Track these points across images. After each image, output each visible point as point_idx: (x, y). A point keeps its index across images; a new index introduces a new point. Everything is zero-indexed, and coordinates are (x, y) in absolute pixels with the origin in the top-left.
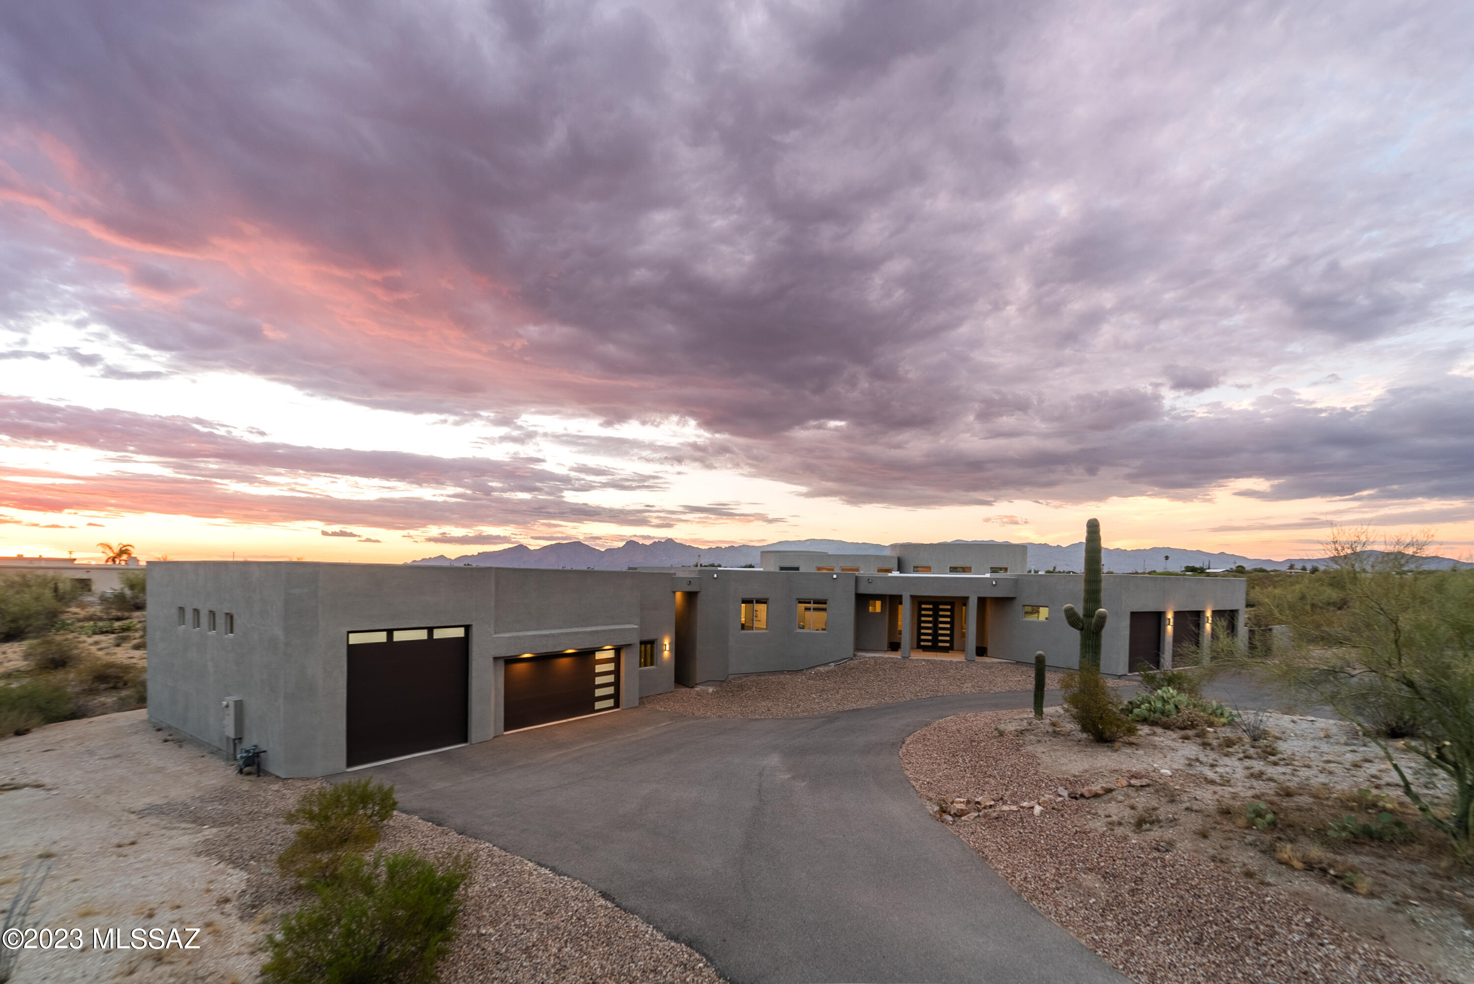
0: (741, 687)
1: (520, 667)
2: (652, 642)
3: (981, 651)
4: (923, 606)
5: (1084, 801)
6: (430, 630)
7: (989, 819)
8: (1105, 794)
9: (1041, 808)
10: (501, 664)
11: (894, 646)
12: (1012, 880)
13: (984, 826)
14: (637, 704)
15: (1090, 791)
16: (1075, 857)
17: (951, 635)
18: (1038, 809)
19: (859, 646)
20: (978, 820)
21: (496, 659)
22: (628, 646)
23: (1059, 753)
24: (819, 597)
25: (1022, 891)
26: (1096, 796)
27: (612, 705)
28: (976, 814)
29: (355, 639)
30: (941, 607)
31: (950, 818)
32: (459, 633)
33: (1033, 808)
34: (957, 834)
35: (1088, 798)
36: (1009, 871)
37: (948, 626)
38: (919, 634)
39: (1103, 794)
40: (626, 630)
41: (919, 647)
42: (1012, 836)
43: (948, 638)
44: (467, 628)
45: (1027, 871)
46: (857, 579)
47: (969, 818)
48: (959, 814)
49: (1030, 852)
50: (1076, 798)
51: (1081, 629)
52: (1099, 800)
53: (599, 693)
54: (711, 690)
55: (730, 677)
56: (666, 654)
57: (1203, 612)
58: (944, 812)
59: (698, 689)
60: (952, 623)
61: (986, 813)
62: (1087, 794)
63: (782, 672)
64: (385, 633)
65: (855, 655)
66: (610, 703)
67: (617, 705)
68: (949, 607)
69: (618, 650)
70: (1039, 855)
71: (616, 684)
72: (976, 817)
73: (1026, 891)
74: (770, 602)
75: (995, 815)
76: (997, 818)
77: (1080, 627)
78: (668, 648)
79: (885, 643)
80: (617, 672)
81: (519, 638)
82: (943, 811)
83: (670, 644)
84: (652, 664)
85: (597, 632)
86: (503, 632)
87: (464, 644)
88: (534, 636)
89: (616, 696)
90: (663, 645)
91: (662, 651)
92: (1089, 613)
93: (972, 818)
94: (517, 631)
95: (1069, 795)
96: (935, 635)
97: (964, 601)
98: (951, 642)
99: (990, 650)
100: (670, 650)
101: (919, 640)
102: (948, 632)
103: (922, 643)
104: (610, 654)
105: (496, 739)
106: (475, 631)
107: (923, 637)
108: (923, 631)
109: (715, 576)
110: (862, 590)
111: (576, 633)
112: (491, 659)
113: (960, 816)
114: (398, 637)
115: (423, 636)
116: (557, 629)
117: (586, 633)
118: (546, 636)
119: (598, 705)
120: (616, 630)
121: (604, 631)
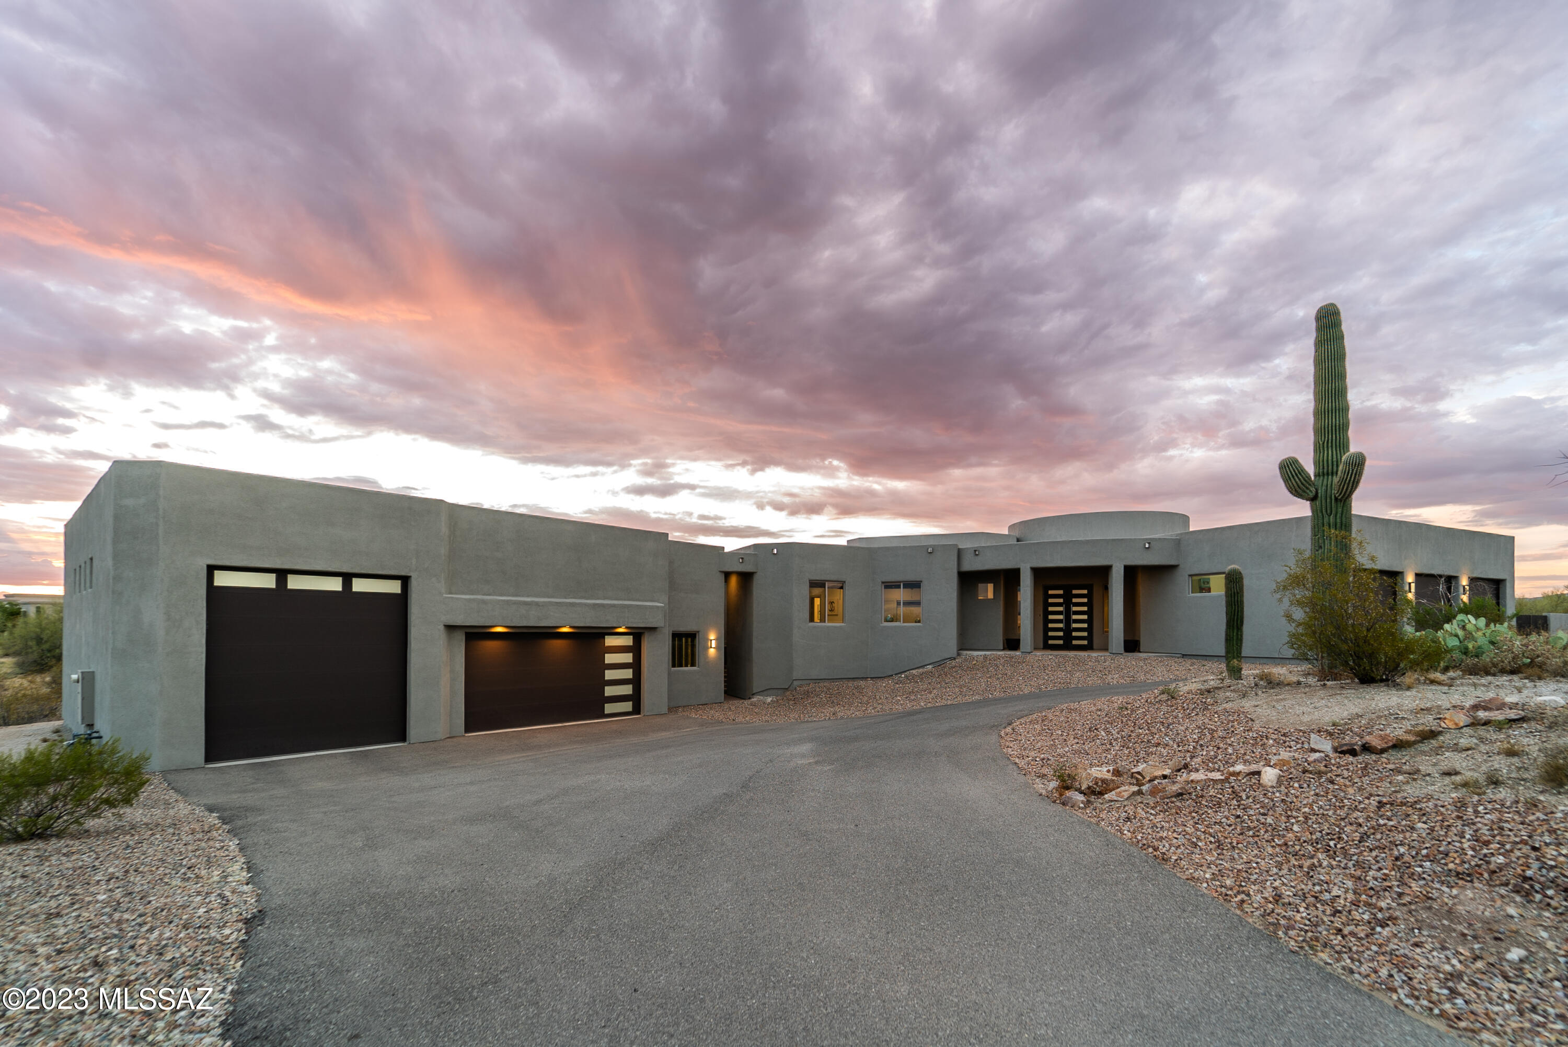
0: (807, 694)
1: (491, 646)
2: (692, 636)
3: (1132, 646)
4: (1050, 592)
5: (1370, 758)
6: (347, 578)
7: (1163, 798)
8: (1421, 742)
9: (1276, 771)
10: (460, 638)
11: (1012, 644)
12: (1243, 901)
13: (1152, 808)
14: (665, 710)
15: (1382, 738)
16: (1402, 850)
17: (1090, 630)
18: (1270, 775)
19: (964, 643)
20: (1139, 799)
21: (450, 628)
22: (653, 629)
23: (1288, 703)
24: (911, 577)
25: (1277, 925)
26: (1399, 745)
27: (631, 710)
28: (1136, 788)
29: (223, 579)
30: (1075, 592)
31: (1081, 798)
32: (394, 587)
33: (1258, 773)
34: (1094, 820)
35: (1383, 751)
36: (1228, 882)
37: (1085, 617)
38: (1046, 630)
39: (1415, 743)
40: (646, 607)
41: (1047, 647)
42: (1220, 823)
43: (1085, 634)
44: (405, 581)
45: (1277, 884)
46: (960, 553)
47: (1119, 795)
48: (1097, 791)
49: (1270, 850)
50: (1353, 753)
51: (1313, 499)
52: (1412, 751)
53: (609, 691)
54: (769, 700)
55: (795, 683)
56: (712, 652)
57: (1456, 578)
58: (1068, 788)
59: (754, 699)
60: (1090, 613)
61: (1155, 787)
62: (1376, 743)
63: (865, 678)
64: (273, 576)
65: (959, 655)
66: (627, 706)
67: (637, 710)
68: (1085, 592)
69: (637, 634)
70: (1295, 854)
71: (636, 682)
72: (1134, 794)
73: (1289, 928)
74: (846, 587)
75: (1175, 788)
76: (1181, 794)
77: (1311, 495)
78: (714, 644)
79: (1000, 641)
80: (636, 665)
81: (484, 602)
82: (1066, 783)
83: (717, 640)
84: (693, 665)
85: (603, 605)
86: (463, 593)
87: (401, 602)
88: (508, 602)
89: (636, 699)
90: (707, 639)
91: (707, 648)
92: (1325, 469)
93: (1126, 795)
94: (483, 595)
95: (1335, 750)
96: (1068, 630)
97: (1104, 572)
98: (1090, 638)
99: (1144, 643)
100: (717, 648)
101: (1046, 638)
102: (1085, 625)
103: (1050, 642)
104: (628, 641)
105: (448, 740)
106: (414, 585)
107: (1050, 634)
108: (1050, 625)
109: (775, 551)
110: (968, 566)
111: (572, 604)
112: (442, 628)
113: (1101, 793)
114: (295, 583)
115: (334, 585)
116: (544, 597)
117: (586, 605)
118: (526, 603)
119: (609, 708)
120: (631, 605)
121: (614, 606)
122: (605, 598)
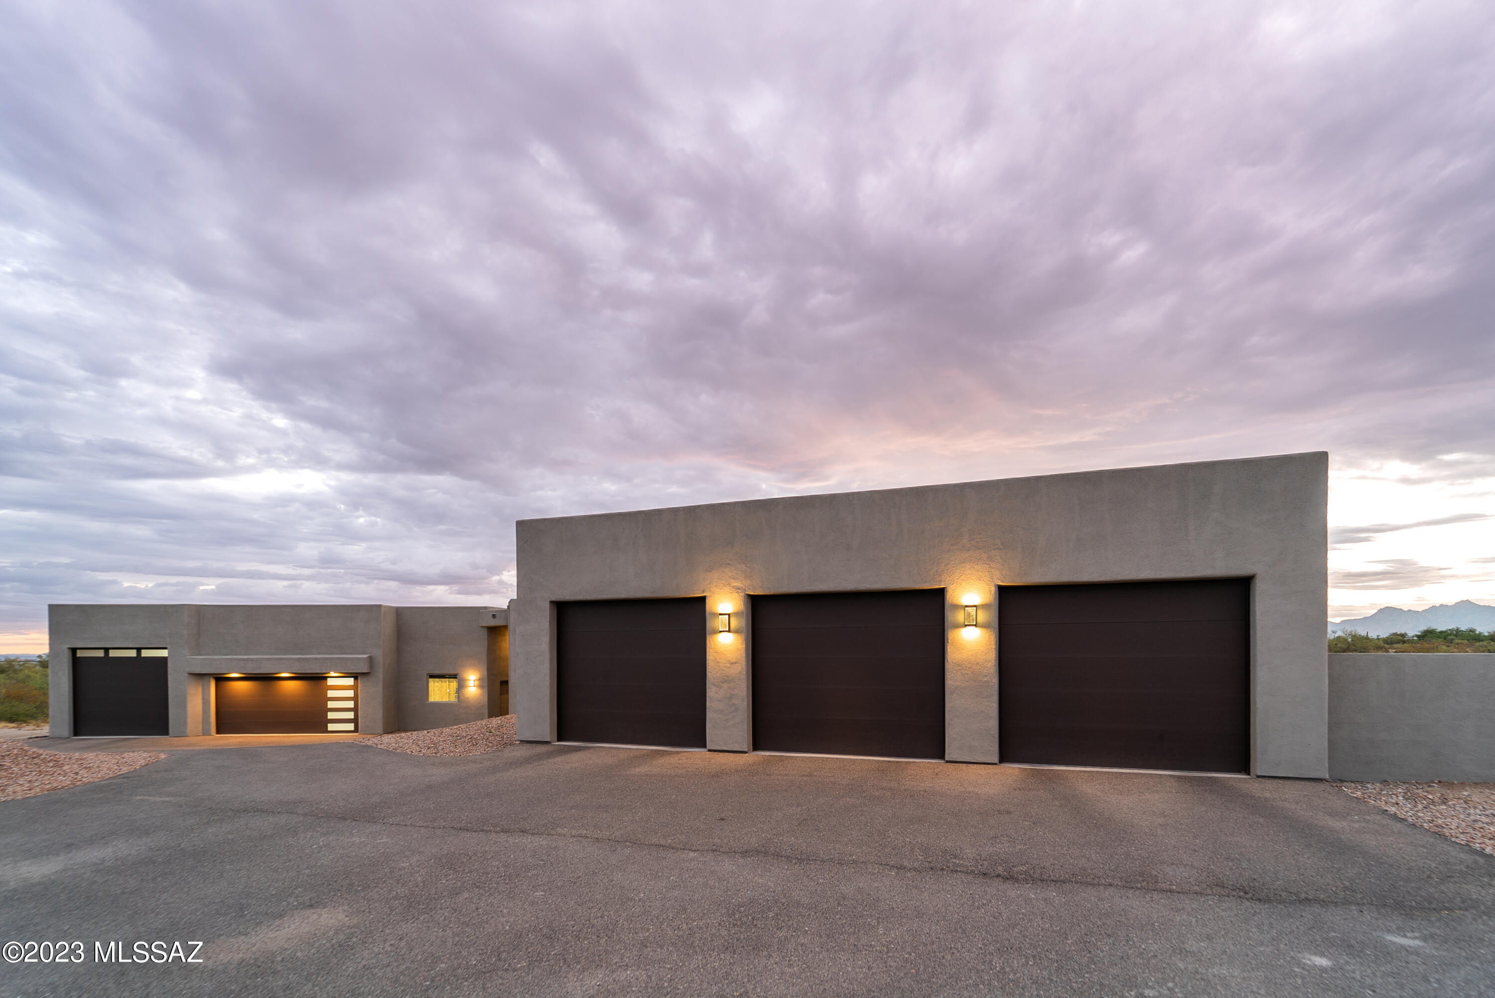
6: (139, 650)
10: (210, 680)
14: (380, 731)
22: (363, 674)
27: (354, 729)
29: (83, 655)
32: (163, 653)
40: (348, 659)
53: (333, 716)
56: (473, 690)
64: (102, 651)
66: (349, 726)
67: (357, 729)
69: (355, 678)
71: (356, 710)
78: (475, 684)
80: (356, 699)
81: (213, 660)
83: (480, 680)
85: (307, 659)
87: (166, 662)
88: (230, 659)
89: (356, 722)
90: (466, 680)
91: (466, 686)
100: (479, 686)
104: (348, 682)
106: (170, 653)
111: (280, 659)
112: (186, 675)
114: (113, 654)
115: (133, 653)
116: (267, 655)
117: (292, 659)
118: (244, 660)
119: (331, 727)
120: (332, 658)
121: (317, 659)
122: (319, 654)
